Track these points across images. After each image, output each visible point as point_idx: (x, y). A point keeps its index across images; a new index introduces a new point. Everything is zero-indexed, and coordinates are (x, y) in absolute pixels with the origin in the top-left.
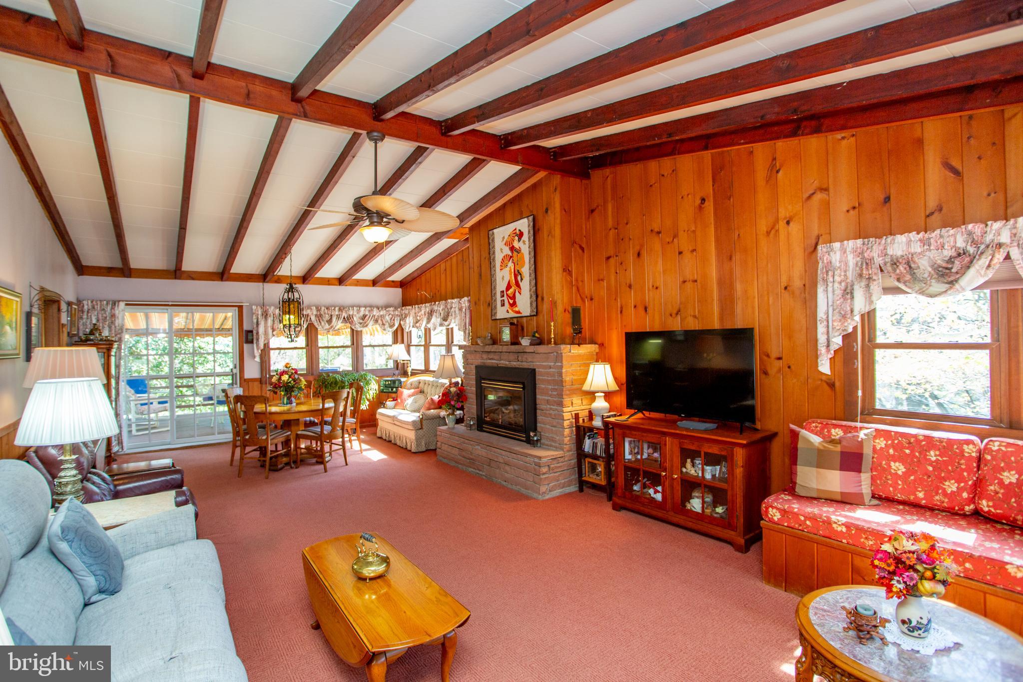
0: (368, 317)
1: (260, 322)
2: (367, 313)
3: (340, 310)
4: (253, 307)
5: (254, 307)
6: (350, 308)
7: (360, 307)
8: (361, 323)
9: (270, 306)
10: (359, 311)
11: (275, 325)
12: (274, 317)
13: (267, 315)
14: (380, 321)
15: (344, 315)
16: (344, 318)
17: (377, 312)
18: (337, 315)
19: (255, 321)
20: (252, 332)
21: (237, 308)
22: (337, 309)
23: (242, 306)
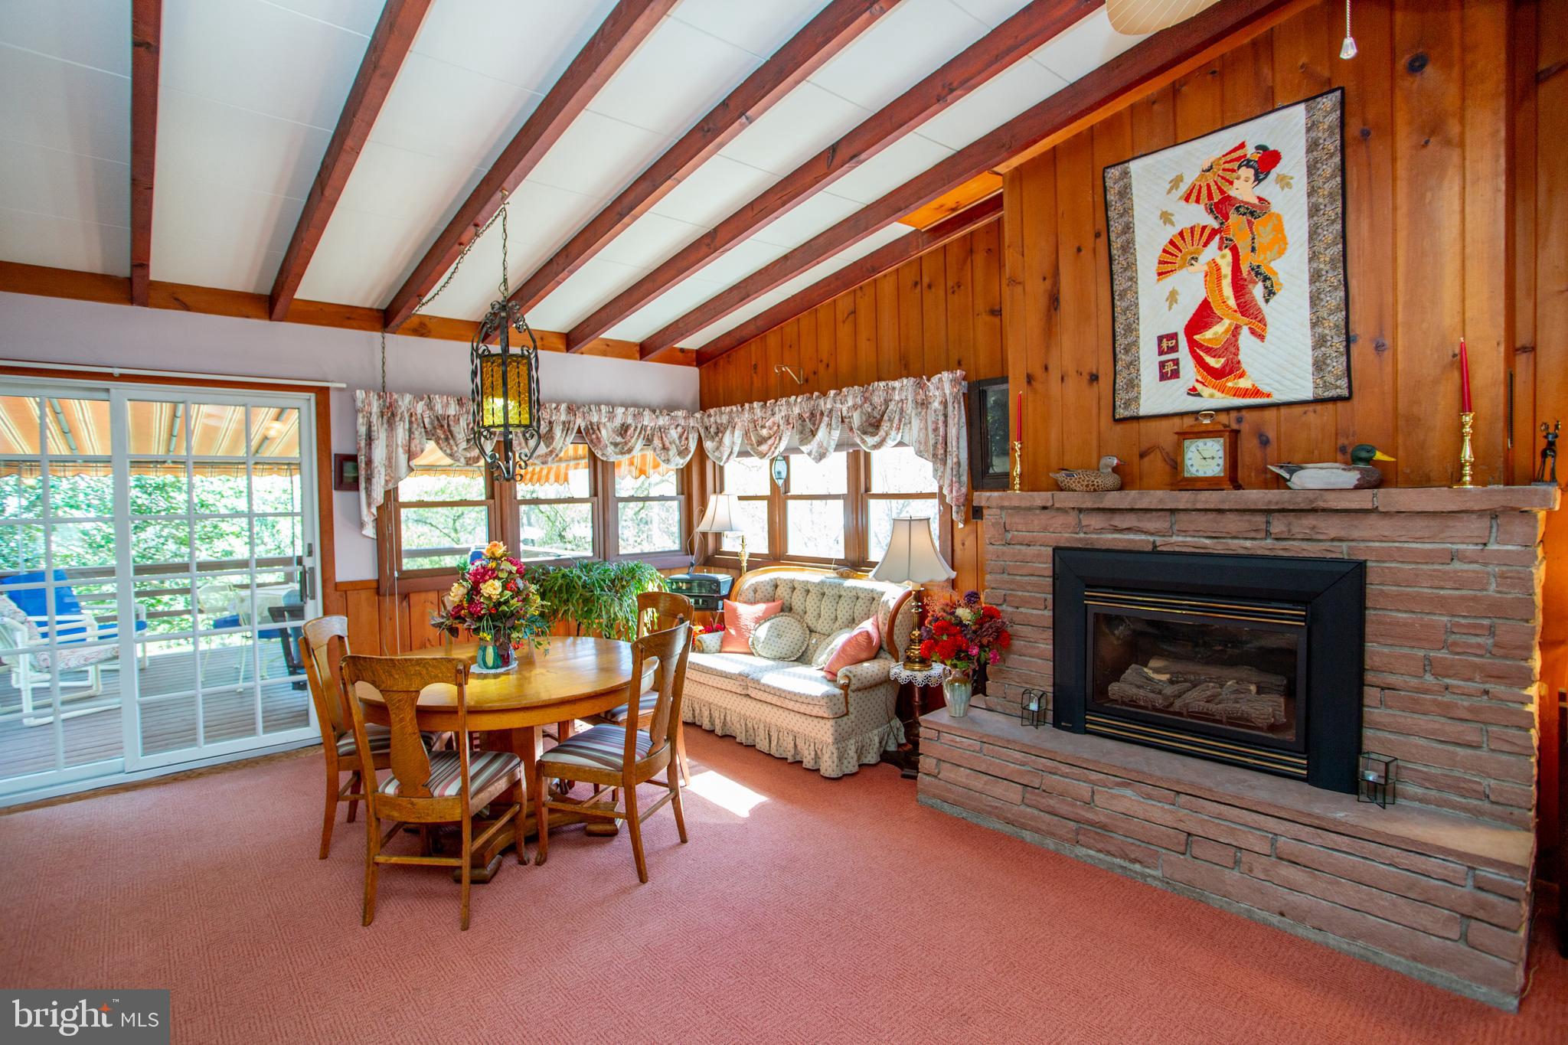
0: (632, 429)
1: (375, 434)
2: (630, 421)
3: (570, 410)
4: (358, 392)
5: (360, 394)
6: (593, 407)
7: (612, 405)
8: (616, 445)
9: (402, 392)
10: (611, 416)
11: (416, 442)
12: (411, 422)
13: (393, 415)
14: (657, 442)
15: (580, 422)
16: (579, 431)
17: (651, 420)
18: (564, 423)
19: (363, 430)
20: (354, 458)
21: (313, 396)
22: (563, 407)
23: (328, 389)
